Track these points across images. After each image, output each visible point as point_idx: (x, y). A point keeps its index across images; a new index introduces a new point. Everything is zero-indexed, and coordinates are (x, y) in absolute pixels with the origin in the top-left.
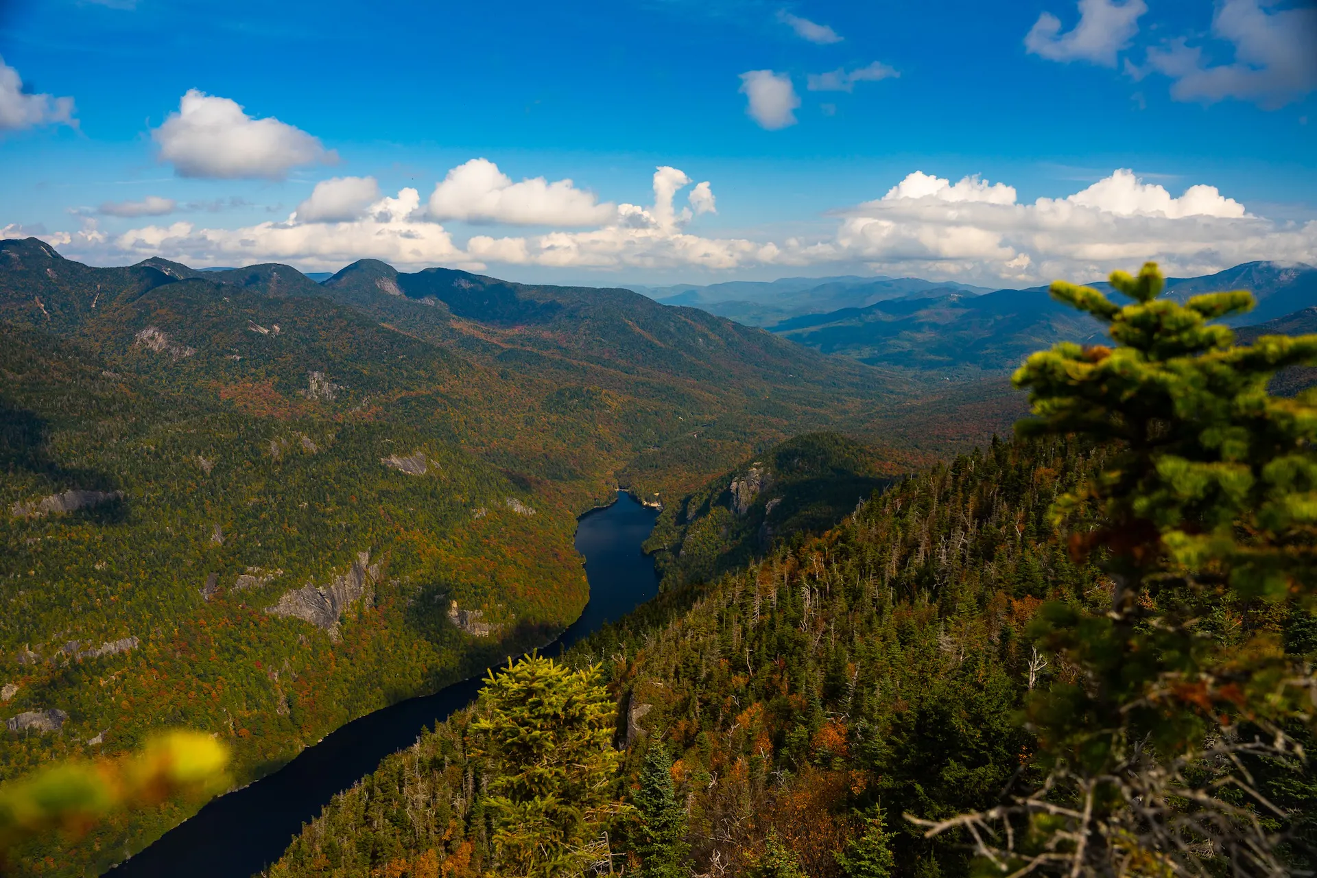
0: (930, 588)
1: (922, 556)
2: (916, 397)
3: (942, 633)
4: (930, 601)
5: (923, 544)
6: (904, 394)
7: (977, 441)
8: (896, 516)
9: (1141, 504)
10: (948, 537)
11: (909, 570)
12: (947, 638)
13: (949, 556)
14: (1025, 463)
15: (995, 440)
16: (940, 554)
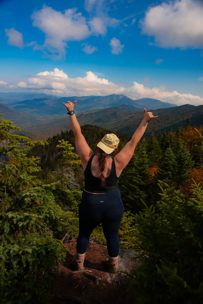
0: (48, 166)
1: (46, 159)
2: (44, 122)
3: (52, 175)
4: (49, 169)
5: (47, 156)
6: (41, 121)
7: (58, 132)
8: (40, 150)
9: (62, 153)
10: (52, 154)
11: (44, 162)
12: (53, 176)
13: (53, 159)
14: (69, 137)
15: (62, 132)
16: (51, 158)
